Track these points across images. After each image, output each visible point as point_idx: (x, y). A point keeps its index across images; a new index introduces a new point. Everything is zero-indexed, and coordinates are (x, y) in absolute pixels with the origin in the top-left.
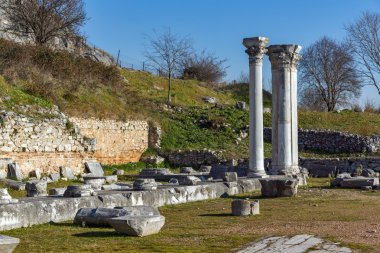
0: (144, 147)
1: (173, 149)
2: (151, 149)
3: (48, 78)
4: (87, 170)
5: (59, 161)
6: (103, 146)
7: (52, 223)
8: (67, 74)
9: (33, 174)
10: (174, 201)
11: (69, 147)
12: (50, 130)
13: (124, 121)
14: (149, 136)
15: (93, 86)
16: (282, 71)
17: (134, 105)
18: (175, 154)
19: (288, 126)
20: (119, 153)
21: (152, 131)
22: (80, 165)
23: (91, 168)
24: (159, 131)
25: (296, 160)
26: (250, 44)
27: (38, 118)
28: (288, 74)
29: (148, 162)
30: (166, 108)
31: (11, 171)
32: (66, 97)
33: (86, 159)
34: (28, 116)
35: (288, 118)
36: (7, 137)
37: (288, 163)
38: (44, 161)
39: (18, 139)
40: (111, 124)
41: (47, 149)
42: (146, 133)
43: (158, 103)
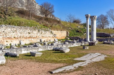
0: (66, 36)
1: (71, 36)
2: (67, 36)
3: (47, 23)
4: (55, 40)
5: (50, 39)
6: (58, 36)
7: (48, 50)
8: (51, 22)
9: (45, 41)
10: (72, 46)
11: (51, 36)
12: (48, 33)
13: (62, 31)
15: (56, 24)
16: (93, 21)
17: (64, 28)
18: (72, 37)
19: (94, 32)
20: (61, 37)
21: (67, 33)
22: (53, 39)
24: (69, 33)
25: (96, 38)
26: (87, 16)
27: (45, 30)
28: (94, 21)
29: (66, 39)
30: (70, 28)
31: (41, 40)
32: (51, 26)
33: (55, 38)
34: (44, 30)
35: (94, 30)
36: (40, 34)
37: (94, 39)
38: (47, 39)
39: (42, 35)
40: (59, 32)
41: (47, 36)
42: (66, 33)
43: (68, 27)
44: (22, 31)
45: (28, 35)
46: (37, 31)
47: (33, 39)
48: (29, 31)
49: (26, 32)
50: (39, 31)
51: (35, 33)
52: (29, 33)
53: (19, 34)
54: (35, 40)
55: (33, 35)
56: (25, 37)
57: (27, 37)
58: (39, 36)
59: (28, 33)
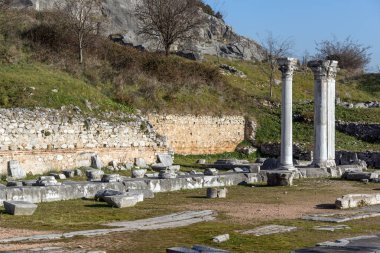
0: (241, 138)
1: (265, 141)
2: (247, 141)
4: (158, 161)
5: (135, 154)
9: (111, 164)
11: (143, 143)
12: (127, 130)
13: (220, 117)
14: (245, 129)
15: (196, 86)
16: (320, 82)
17: (235, 102)
18: (266, 145)
19: (324, 127)
20: (214, 144)
21: (248, 125)
22: (153, 157)
23: (161, 159)
24: (254, 125)
25: (332, 155)
26: (282, 63)
27: (116, 121)
28: (324, 84)
29: (242, 151)
30: (265, 104)
31: (93, 162)
32: (166, 98)
33: (159, 152)
34: (109, 120)
35: (324, 120)
36: (91, 136)
37: (324, 157)
38: (121, 154)
39: (99, 138)
40: (207, 120)
41: (124, 145)
42: (242, 127)
43: (258, 99)
44: (16, 125)
45: (41, 142)
46: (78, 125)
47: (60, 157)
48: (47, 126)
49: (33, 131)
50: (87, 125)
51: (70, 133)
52: (47, 134)
53: (7, 139)
54: (71, 160)
55: (62, 139)
56: (29, 147)
57: (37, 147)
58: (89, 145)
59: (40, 135)
